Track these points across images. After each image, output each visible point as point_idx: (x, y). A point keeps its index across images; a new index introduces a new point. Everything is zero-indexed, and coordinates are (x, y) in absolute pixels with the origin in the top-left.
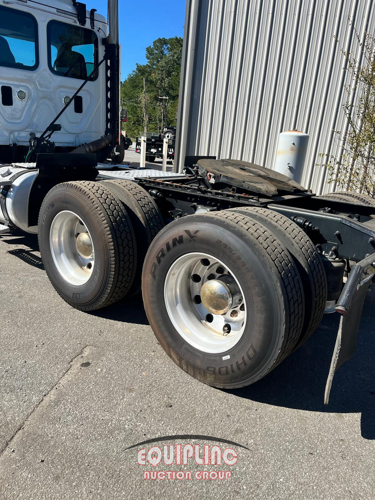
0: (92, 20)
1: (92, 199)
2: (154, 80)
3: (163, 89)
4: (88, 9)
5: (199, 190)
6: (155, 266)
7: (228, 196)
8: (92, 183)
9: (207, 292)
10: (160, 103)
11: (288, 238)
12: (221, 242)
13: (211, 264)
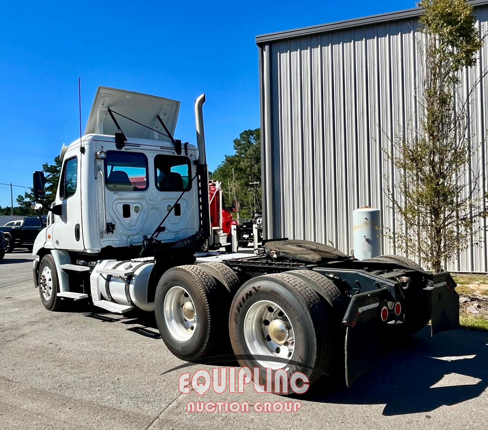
0: (186, 149)
1: (193, 276)
2: (244, 167)
3: (254, 174)
4: (183, 142)
5: (267, 263)
6: (236, 314)
7: (286, 265)
8: (192, 266)
9: (272, 328)
10: (251, 188)
11: (319, 286)
12: (285, 299)
13: (275, 311)
